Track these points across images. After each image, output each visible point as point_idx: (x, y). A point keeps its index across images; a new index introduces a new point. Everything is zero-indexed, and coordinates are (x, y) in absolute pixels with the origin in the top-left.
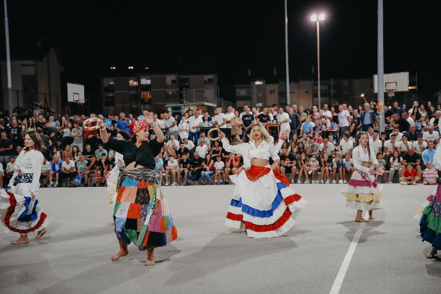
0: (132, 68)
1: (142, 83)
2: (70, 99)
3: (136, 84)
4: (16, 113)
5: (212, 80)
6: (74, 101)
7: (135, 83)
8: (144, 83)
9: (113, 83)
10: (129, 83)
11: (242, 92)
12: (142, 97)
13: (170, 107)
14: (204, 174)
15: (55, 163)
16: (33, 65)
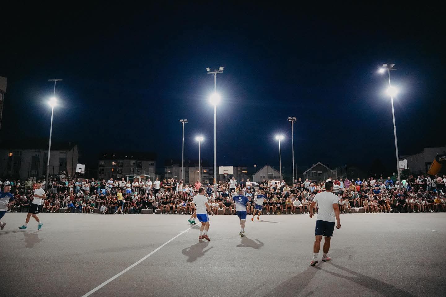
0: (114, 156)
5: (153, 163)
6: (79, 172)
7: (115, 163)
9: (104, 163)
10: (112, 163)
11: (168, 170)
13: (128, 176)
16: (66, 153)
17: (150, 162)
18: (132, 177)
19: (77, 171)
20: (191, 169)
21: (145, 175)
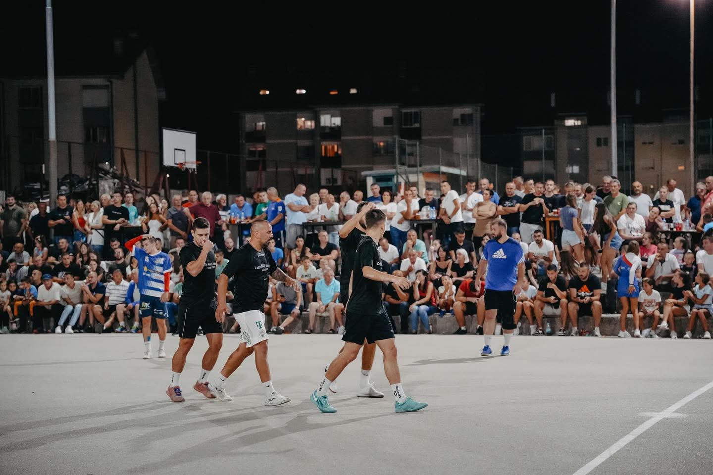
0: (304, 92)
1: (322, 124)
2: (169, 160)
3: (311, 126)
4: (67, 186)
5: (470, 116)
6: (175, 164)
7: (310, 124)
8: (328, 124)
9: (264, 123)
10: (296, 123)
11: (538, 142)
12: (323, 154)
13: (370, 176)
14: (418, 311)
15: (134, 284)
16: (106, 87)
17: (458, 112)
18: (388, 178)
19: (168, 161)
20: (643, 132)
21: (444, 169)
